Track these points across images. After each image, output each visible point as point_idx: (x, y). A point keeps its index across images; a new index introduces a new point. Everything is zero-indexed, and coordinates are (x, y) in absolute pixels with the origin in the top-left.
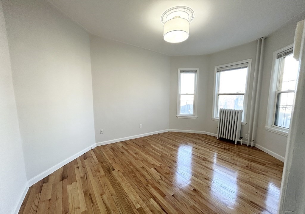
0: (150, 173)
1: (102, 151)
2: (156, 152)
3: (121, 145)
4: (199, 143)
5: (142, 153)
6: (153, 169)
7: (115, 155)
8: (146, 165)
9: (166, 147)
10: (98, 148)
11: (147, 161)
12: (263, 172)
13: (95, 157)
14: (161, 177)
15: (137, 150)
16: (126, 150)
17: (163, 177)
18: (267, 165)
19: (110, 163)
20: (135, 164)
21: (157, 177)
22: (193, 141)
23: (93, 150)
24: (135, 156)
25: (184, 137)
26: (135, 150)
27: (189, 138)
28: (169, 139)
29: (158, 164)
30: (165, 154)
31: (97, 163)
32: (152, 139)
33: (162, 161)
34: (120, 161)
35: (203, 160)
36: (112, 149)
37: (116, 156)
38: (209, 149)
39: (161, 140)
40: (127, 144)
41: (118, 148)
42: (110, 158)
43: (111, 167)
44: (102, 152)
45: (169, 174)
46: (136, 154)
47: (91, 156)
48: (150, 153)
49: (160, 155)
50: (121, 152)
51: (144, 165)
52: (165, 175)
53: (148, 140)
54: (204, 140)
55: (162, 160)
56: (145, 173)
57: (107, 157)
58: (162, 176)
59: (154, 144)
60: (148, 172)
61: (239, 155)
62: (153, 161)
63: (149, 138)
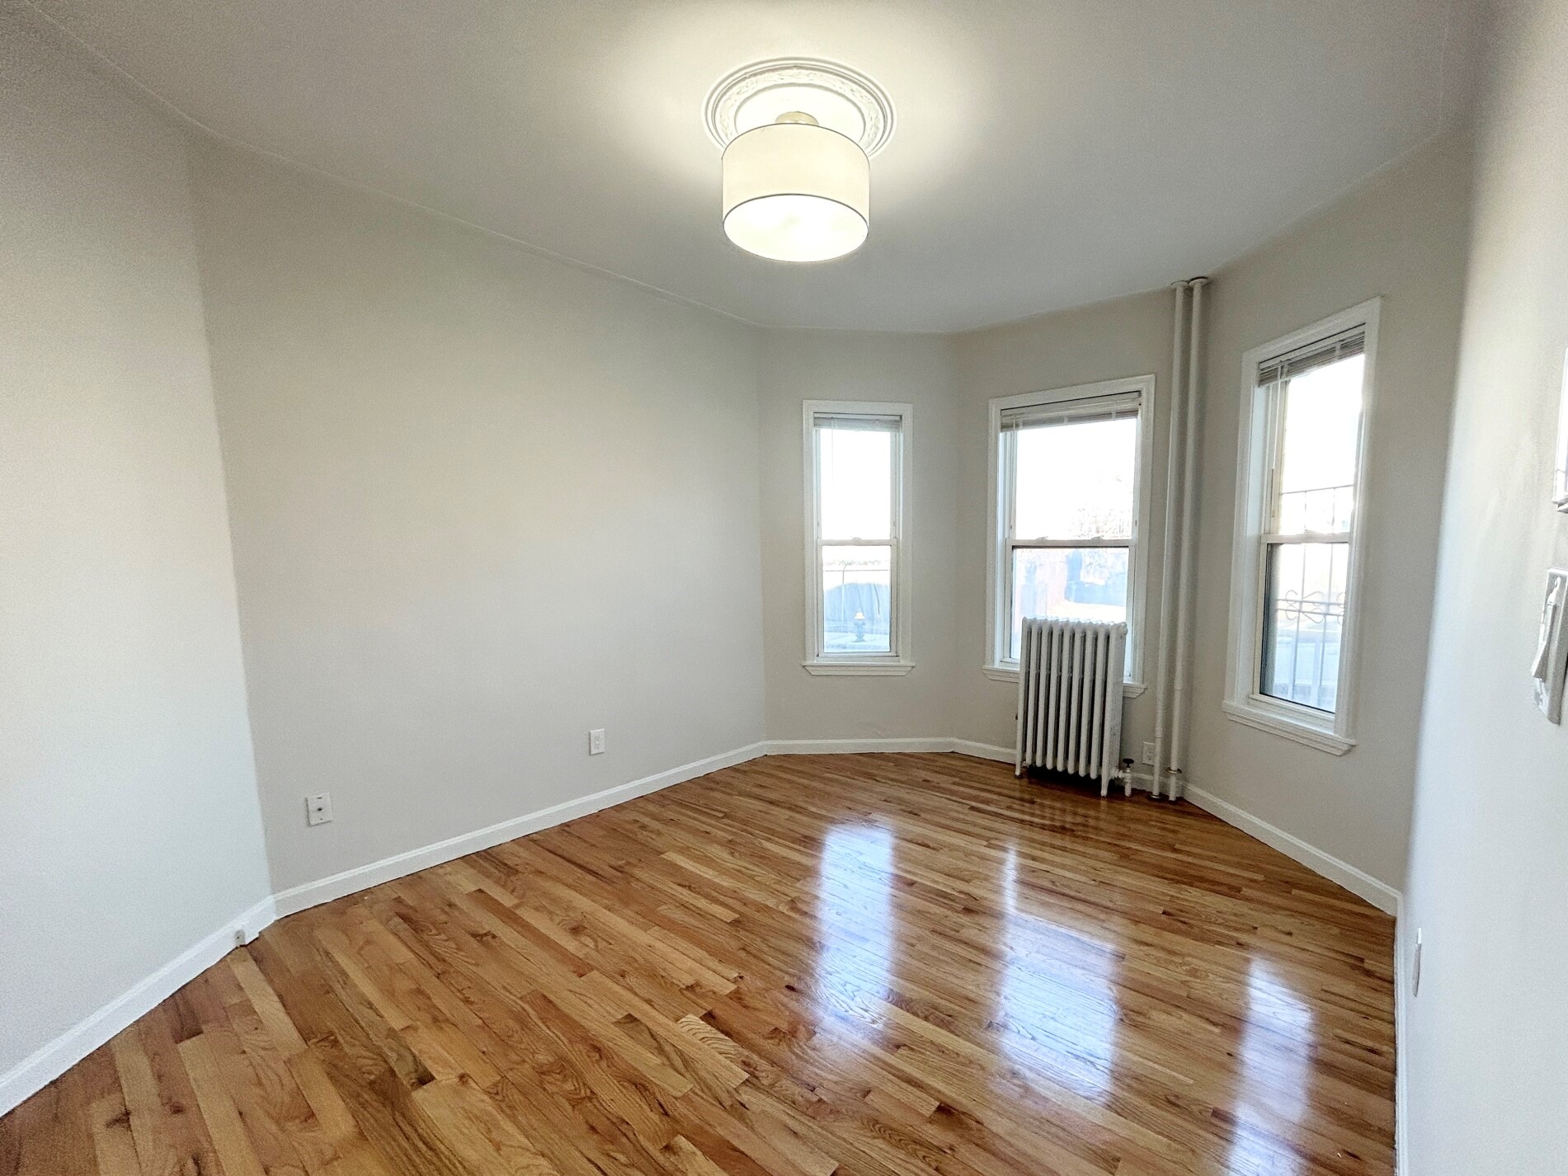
0: (681, 1054)
1: (330, 948)
2: (702, 903)
3: (467, 883)
4: (933, 811)
5: (618, 923)
6: (693, 1020)
7: (432, 960)
8: (649, 1002)
9: (763, 858)
10: (294, 925)
11: (654, 975)
12: (1235, 934)
13: (268, 1005)
14: (746, 1064)
15: (583, 903)
16: (509, 917)
17: (763, 1065)
18: (1246, 891)
19: (391, 1030)
20: (570, 1004)
21: (725, 1074)
22: (900, 801)
23: (253, 951)
24: (570, 945)
25: (850, 785)
26: (569, 907)
27: (878, 788)
28: (772, 803)
29: (719, 980)
30: (755, 904)
31: (286, 1055)
32: (671, 815)
33: (742, 954)
34: (467, 1001)
35: (968, 911)
36: (405, 918)
37: (440, 967)
38: (988, 839)
39: (726, 816)
40: (512, 871)
41: (450, 905)
42: (390, 993)
43: (400, 1057)
44: (327, 954)
45: (793, 1033)
46: (576, 931)
47: (235, 1000)
48: (667, 910)
49: (729, 916)
50: (474, 935)
51: (636, 1001)
52: (768, 1045)
53: (643, 827)
54: (956, 788)
55: (744, 949)
56: (647, 1061)
57: (369, 991)
58: (755, 1057)
59: (684, 851)
60: (668, 1048)
61: (1126, 857)
62: (690, 963)
63: (651, 808)
